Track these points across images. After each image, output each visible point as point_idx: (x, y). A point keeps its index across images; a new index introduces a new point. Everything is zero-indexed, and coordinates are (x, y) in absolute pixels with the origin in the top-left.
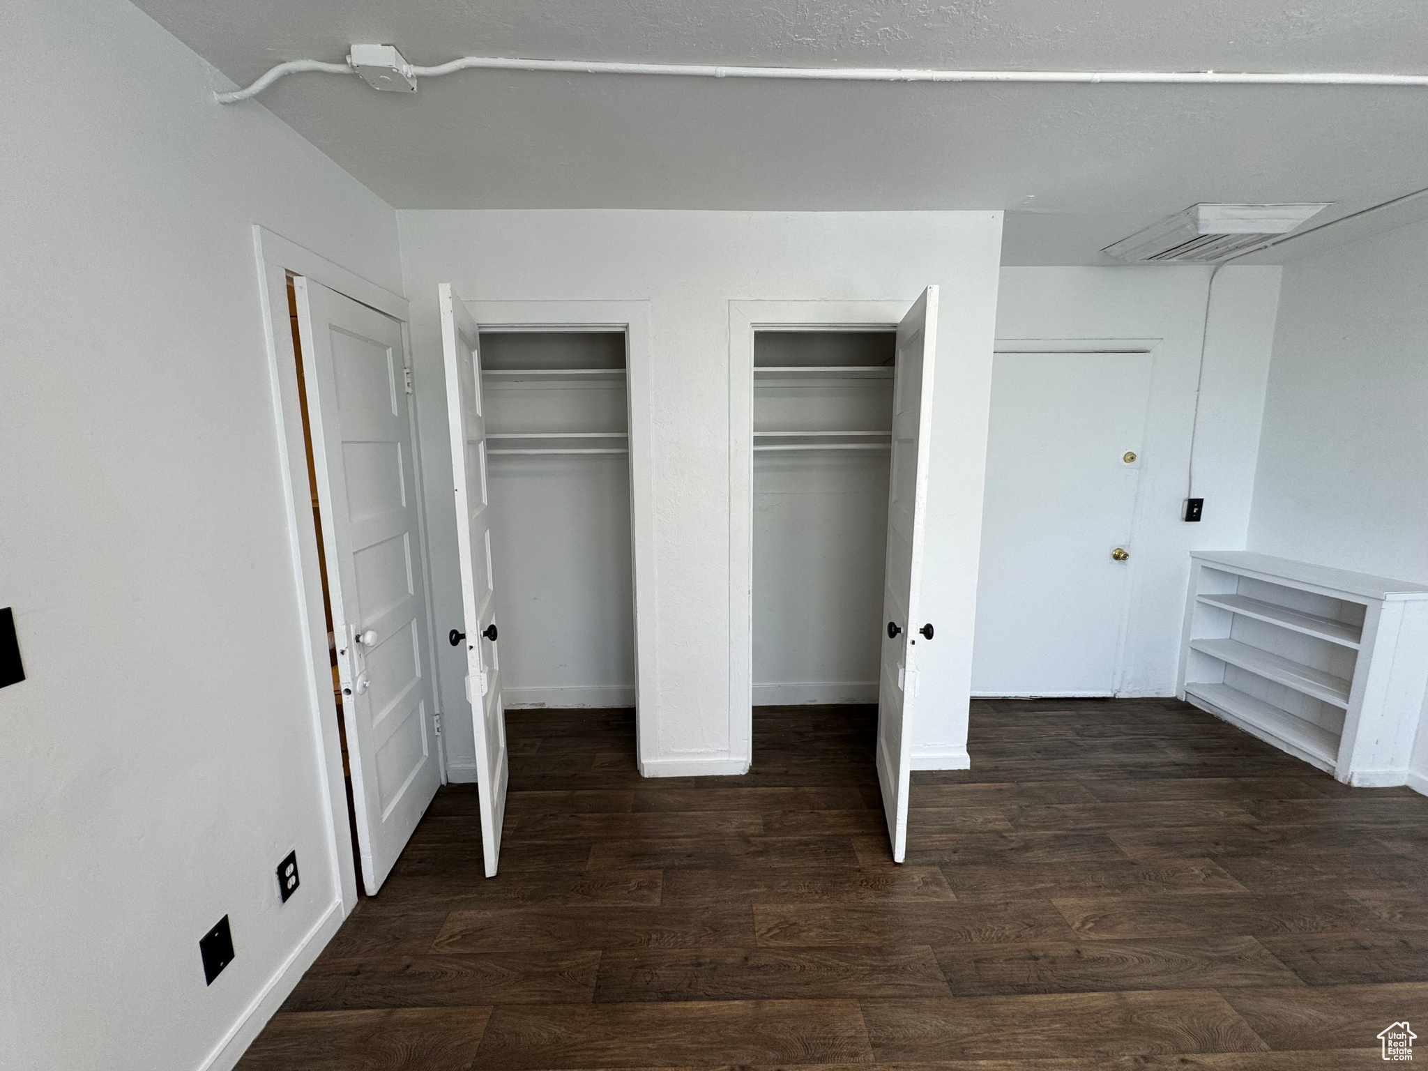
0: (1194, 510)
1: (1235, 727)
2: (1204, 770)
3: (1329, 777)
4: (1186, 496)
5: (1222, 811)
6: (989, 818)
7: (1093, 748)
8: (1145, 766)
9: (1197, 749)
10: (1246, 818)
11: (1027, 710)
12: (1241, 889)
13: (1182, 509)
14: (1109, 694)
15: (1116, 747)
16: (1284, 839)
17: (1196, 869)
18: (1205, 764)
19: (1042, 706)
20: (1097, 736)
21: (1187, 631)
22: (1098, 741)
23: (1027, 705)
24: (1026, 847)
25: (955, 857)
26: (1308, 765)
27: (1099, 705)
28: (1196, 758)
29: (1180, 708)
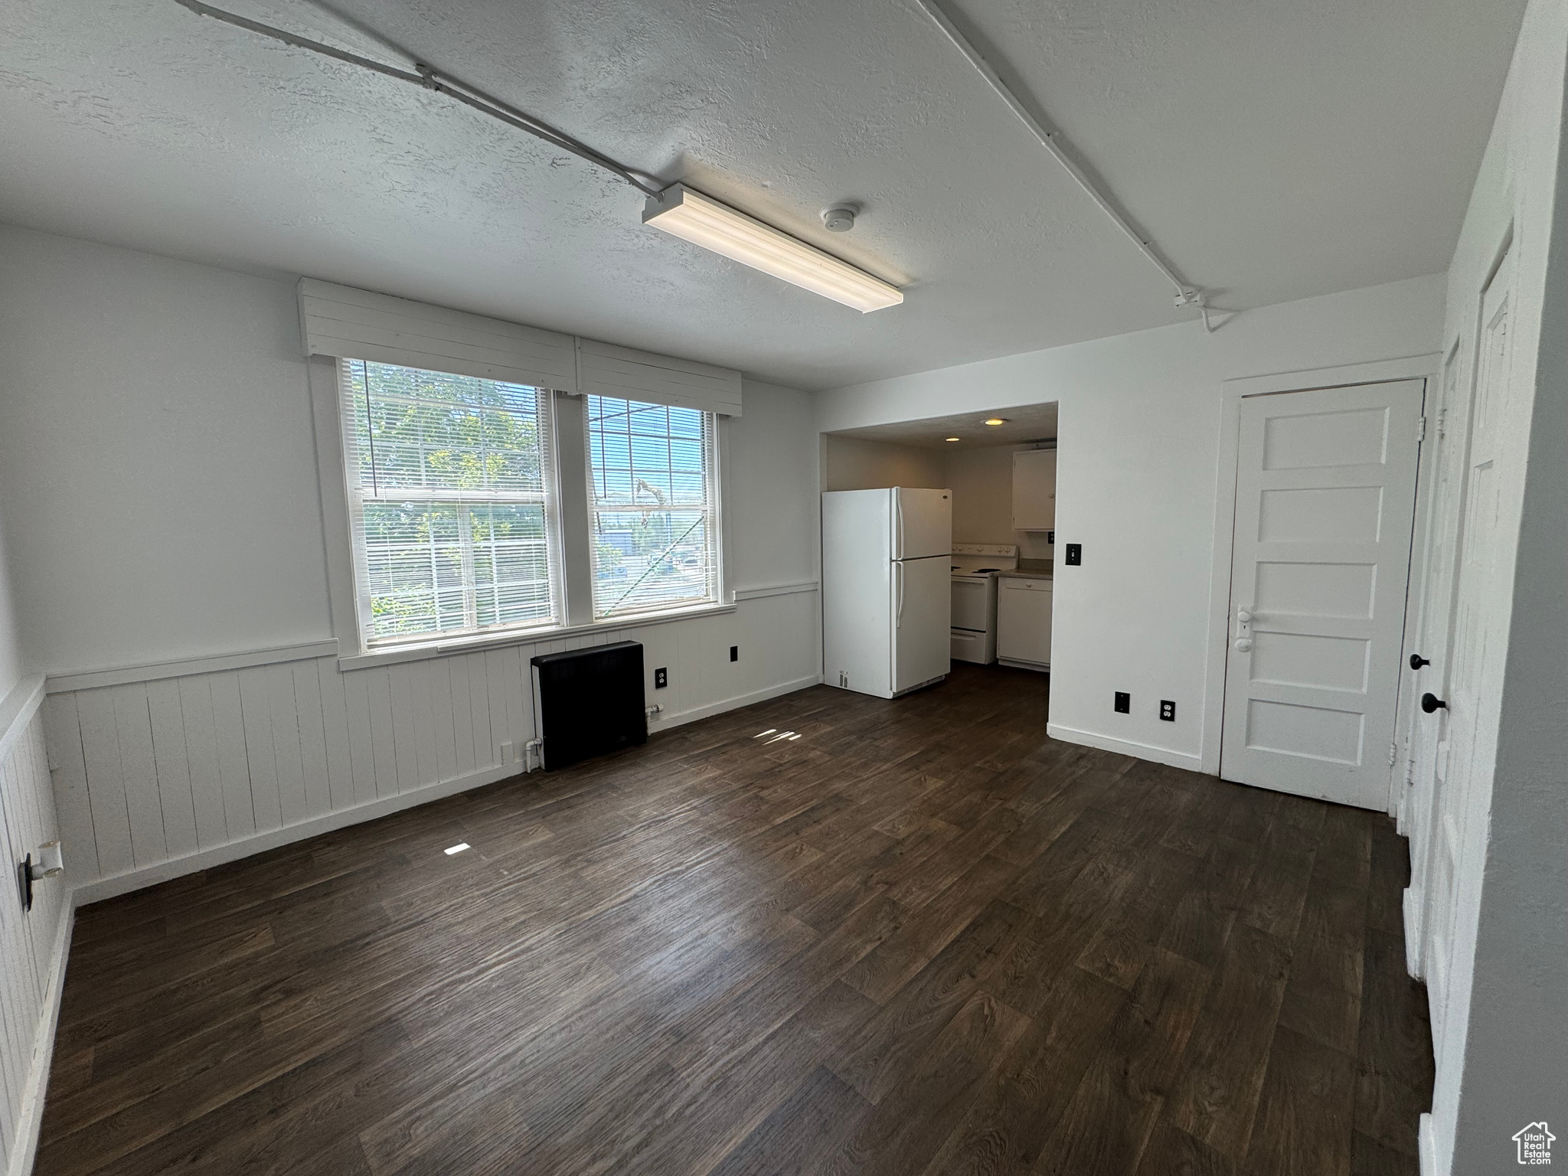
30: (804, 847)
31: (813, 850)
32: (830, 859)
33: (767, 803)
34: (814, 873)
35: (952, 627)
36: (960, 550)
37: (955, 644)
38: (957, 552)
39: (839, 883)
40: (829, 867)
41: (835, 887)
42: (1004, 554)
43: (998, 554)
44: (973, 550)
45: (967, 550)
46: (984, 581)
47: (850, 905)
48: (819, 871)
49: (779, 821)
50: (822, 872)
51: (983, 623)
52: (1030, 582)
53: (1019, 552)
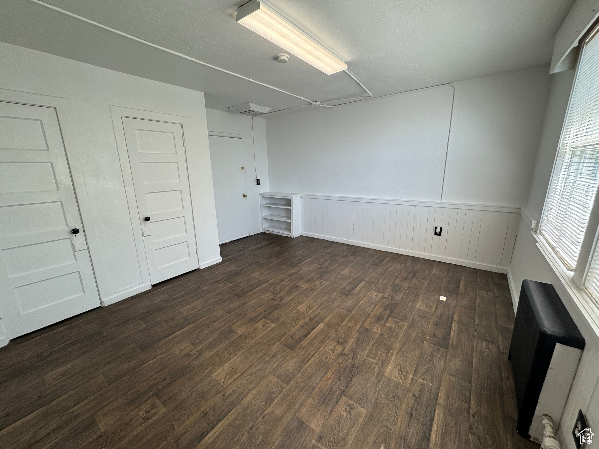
0: (258, 182)
1: (274, 234)
2: (271, 243)
3: (291, 238)
4: (256, 179)
5: (276, 249)
6: (232, 268)
7: (249, 247)
8: (261, 246)
9: (269, 240)
10: (280, 248)
11: (231, 244)
12: (282, 259)
13: (255, 182)
14: (248, 235)
15: (254, 245)
16: (286, 249)
17: (274, 259)
18: (271, 242)
19: (234, 242)
20: (249, 244)
21: (262, 215)
22: (249, 245)
23: (230, 243)
24: (242, 270)
25: (228, 278)
26: (287, 237)
27: (247, 238)
28: (269, 242)
29: (263, 234)
30: (306, 311)
31: (302, 310)
32: (294, 307)
33: (333, 338)
34: (300, 301)
39: (291, 298)
40: (295, 304)
41: (292, 297)
47: (288, 291)
48: (298, 302)
49: (321, 326)
50: (297, 301)
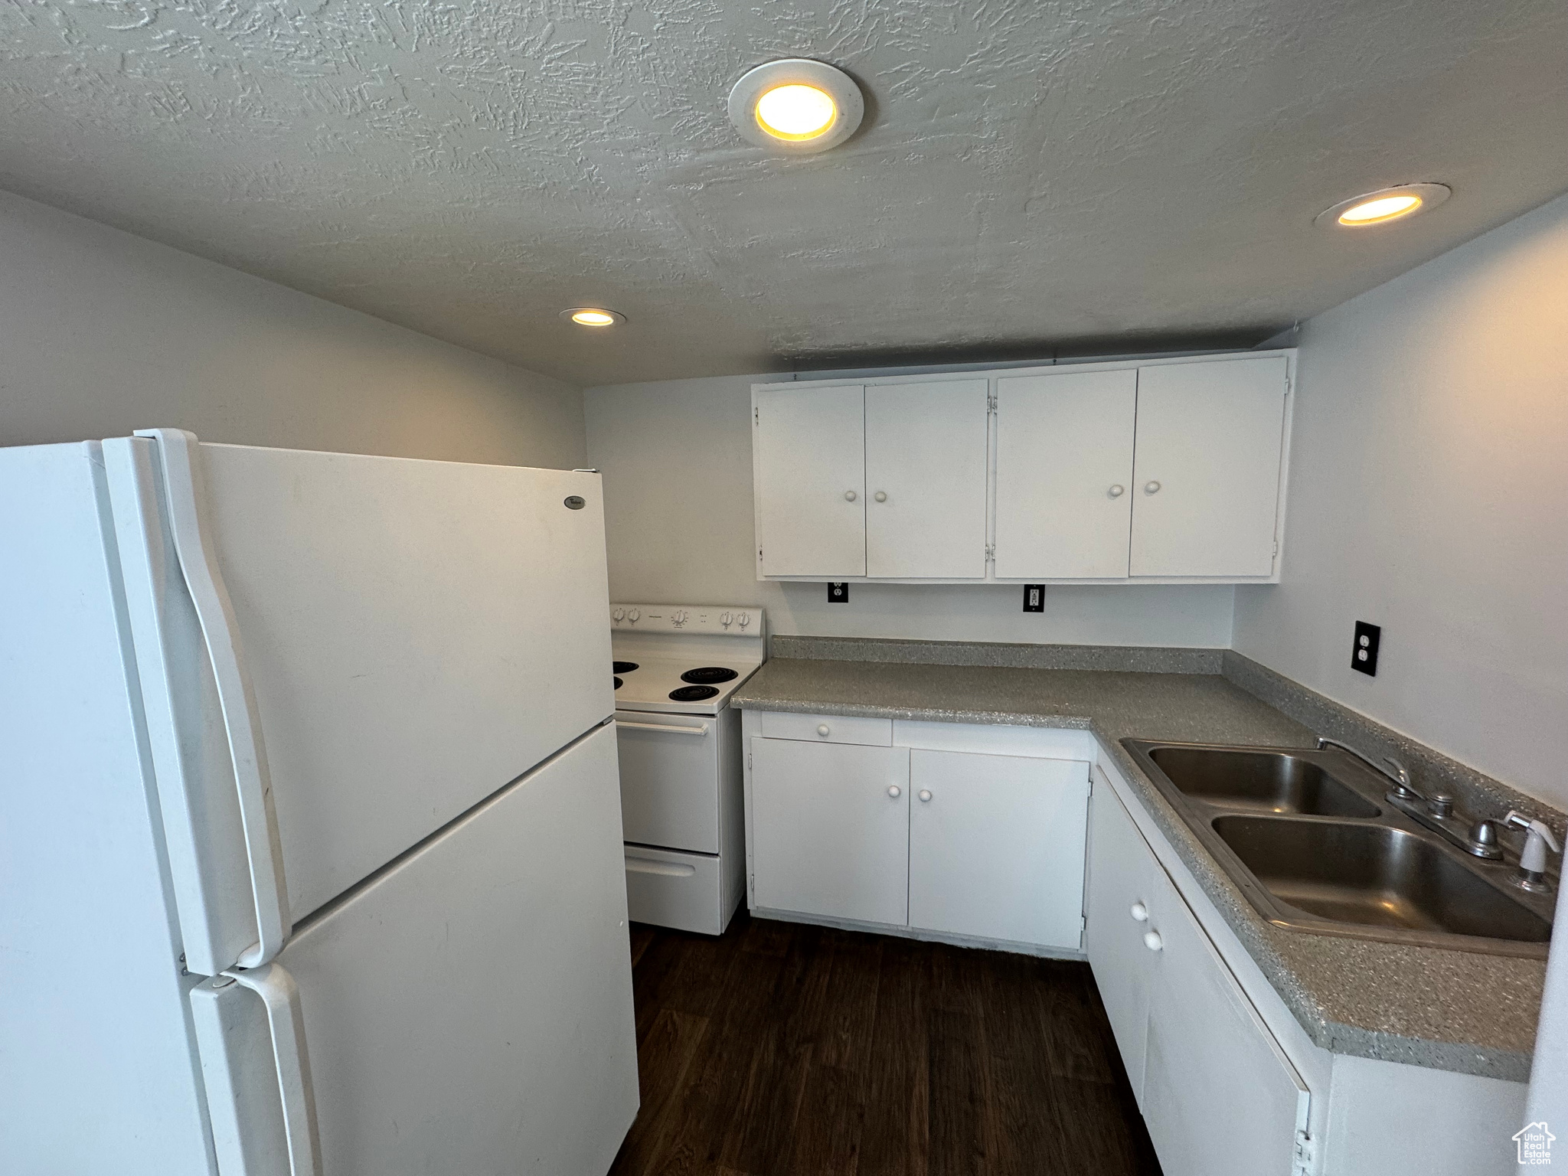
35: (626, 843)
36: (632, 621)
37: (638, 887)
38: (625, 625)
42: (735, 629)
43: (721, 630)
44: (664, 619)
45: (648, 619)
46: (707, 724)
51: (710, 833)
52: (827, 724)
53: (766, 621)
